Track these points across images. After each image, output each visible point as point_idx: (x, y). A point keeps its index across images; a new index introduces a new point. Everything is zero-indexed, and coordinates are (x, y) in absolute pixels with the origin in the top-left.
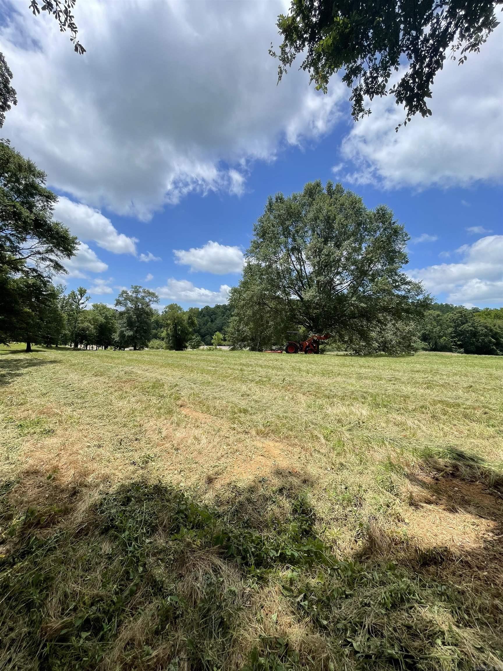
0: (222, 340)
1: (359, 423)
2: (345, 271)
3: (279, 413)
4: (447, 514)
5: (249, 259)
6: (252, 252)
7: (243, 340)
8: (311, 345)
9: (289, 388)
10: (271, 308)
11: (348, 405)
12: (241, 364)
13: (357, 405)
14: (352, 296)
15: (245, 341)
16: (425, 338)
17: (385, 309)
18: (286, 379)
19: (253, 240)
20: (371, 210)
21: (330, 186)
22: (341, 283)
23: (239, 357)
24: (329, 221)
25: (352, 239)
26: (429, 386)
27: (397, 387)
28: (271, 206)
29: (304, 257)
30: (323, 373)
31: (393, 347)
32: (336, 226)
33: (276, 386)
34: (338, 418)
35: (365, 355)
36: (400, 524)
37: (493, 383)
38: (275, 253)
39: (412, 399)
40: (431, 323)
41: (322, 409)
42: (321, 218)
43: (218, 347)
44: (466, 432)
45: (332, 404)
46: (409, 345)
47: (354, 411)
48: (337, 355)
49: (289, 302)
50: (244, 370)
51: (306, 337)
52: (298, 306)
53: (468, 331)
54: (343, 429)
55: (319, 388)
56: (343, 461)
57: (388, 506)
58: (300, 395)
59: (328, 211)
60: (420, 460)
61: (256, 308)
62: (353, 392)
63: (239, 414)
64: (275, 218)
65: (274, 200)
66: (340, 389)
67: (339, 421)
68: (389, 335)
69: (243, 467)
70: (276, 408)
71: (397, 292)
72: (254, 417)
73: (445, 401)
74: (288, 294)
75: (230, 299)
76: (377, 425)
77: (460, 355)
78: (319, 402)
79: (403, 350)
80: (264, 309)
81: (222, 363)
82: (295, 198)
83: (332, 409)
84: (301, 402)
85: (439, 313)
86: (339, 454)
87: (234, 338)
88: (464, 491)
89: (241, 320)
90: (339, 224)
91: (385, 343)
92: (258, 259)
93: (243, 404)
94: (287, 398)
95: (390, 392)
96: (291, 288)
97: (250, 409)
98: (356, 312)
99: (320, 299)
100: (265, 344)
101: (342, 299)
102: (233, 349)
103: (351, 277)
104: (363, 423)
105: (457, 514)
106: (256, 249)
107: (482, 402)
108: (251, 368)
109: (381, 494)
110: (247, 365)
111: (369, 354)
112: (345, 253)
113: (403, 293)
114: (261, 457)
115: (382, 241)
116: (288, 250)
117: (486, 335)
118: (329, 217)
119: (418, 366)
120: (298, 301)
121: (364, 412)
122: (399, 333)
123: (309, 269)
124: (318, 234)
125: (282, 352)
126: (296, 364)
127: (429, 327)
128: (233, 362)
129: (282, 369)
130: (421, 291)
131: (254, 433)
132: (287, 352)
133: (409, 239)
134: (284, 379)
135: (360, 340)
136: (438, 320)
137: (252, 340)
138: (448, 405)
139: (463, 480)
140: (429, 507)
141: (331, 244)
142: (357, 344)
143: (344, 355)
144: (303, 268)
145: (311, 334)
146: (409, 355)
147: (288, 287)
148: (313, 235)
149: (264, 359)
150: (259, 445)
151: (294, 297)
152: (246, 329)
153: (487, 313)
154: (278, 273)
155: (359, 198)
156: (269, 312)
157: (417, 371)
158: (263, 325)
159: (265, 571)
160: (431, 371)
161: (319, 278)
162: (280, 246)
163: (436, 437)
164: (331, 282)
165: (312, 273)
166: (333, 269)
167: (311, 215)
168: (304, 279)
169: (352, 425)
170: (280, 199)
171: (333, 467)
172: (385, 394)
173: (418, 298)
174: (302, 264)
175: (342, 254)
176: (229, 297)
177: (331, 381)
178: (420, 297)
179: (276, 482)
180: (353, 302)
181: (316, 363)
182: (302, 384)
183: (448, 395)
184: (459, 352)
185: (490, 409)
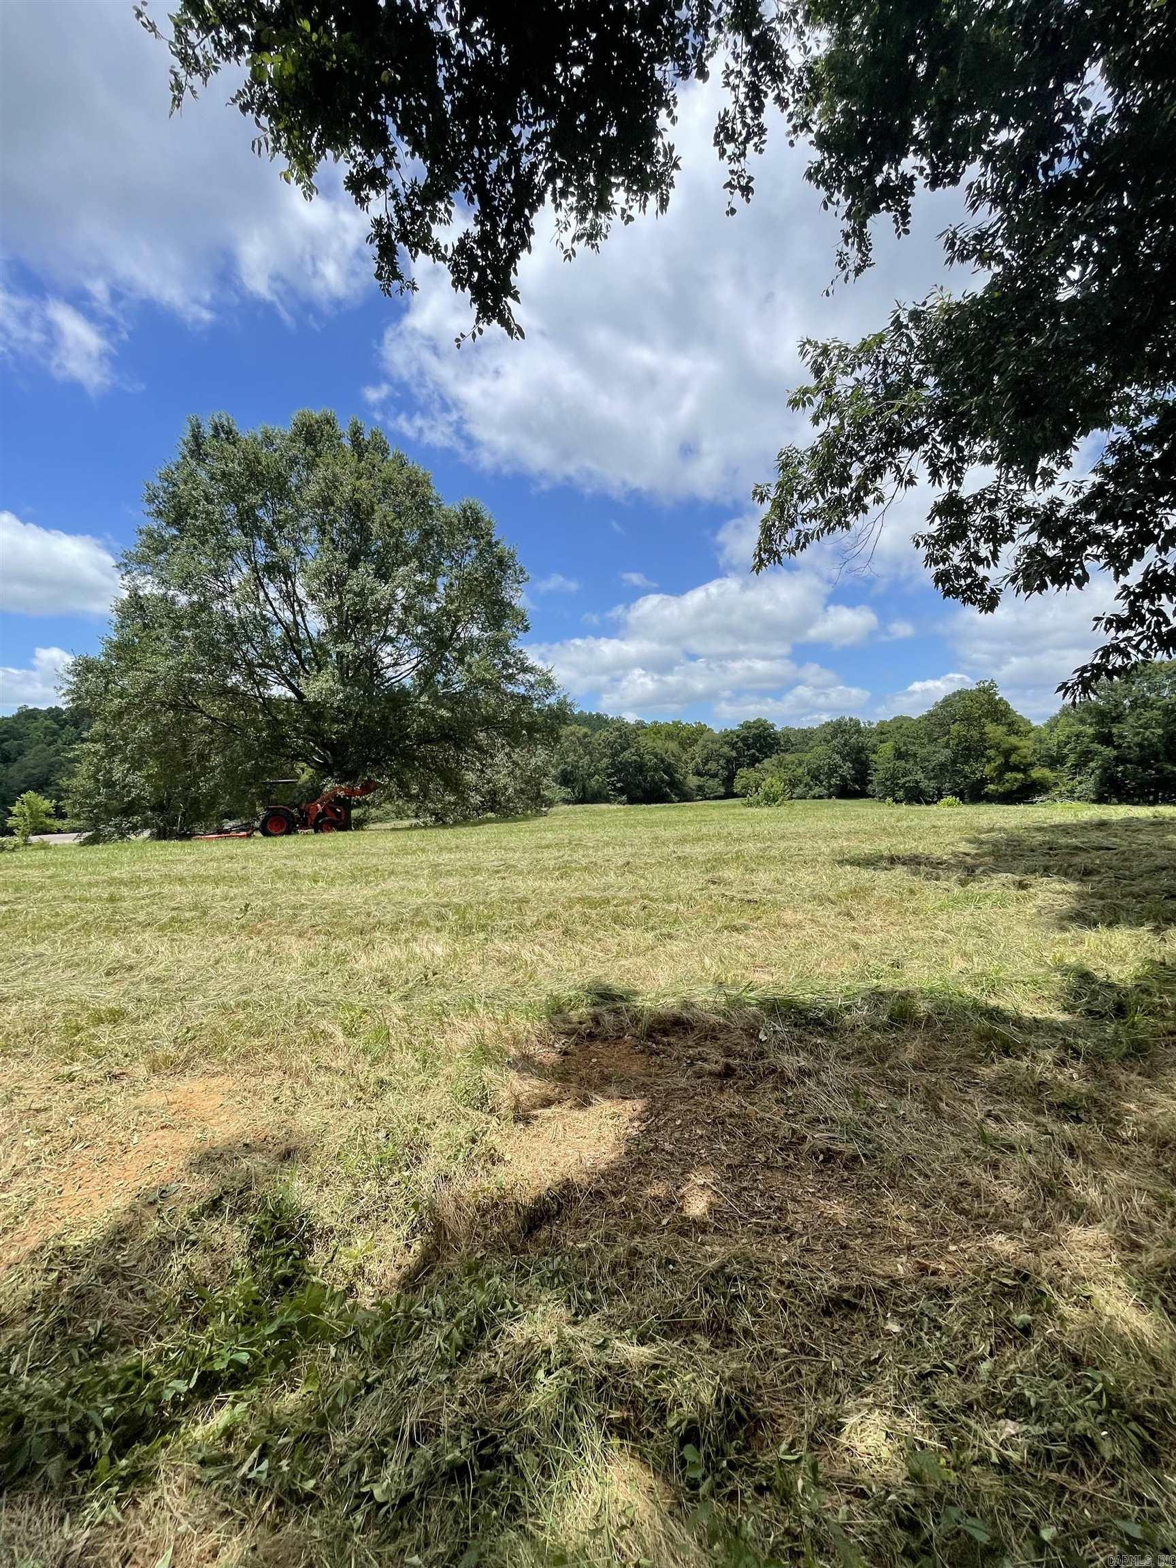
0: (48, 815)
1: (426, 976)
2: (404, 636)
3: (225, 999)
4: (577, 1114)
5: (133, 579)
6: (143, 560)
7: (129, 810)
8: (328, 812)
9: (259, 926)
10: (214, 719)
11: (407, 941)
12: (111, 882)
13: (424, 936)
14: (421, 694)
15: (133, 814)
16: (566, 779)
17: (489, 723)
18: (253, 904)
19: (145, 528)
20: (450, 506)
21: (356, 432)
22: (396, 664)
23: (107, 863)
24: (359, 514)
25: (414, 564)
26: (564, 871)
27: (508, 883)
28: (199, 445)
29: (301, 592)
30: (353, 877)
31: (509, 800)
32: (375, 528)
33: (223, 928)
34: (379, 975)
35: (456, 823)
36: (494, 1169)
37: (658, 852)
38: (217, 574)
39: (533, 904)
40: (575, 751)
41: (345, 961)
42: (338, 503)
43: (34, 839)
44: (615, 949)
45: (370, 947)
46: (538, 795)
47: (418, 951)
48: (393, 829)
49: (264, 704)
50: (122, 899)
51: (316, 792)
52: (290, 714)
53: (630, 764)
54: (391, 998)
55: (341, 913)
56: (384, 1074)
57: (474, 1141)
58: (290, 941)
59: (354, 490)
60: (538, 1025)
61: (168, 717)
62: (417, 911)
63: (92, 1031)
64: (212, 479)
65: (208, 432)
66: (390, 908)
67: (383, 983)
68: (502, 779)
69: (94, 1183)
70: (219, 986)
71: (510, 688)
72: (147, 1026)
73: (588, 897)
74: (263, 682)
75: (69, 692)
76: (464, 971)
77: (621, 806)
78: (339, 946)
79: (527, 807)
80: (191, 720)
81: (41, 888)
82: (268, 440)
83: (368, 959)
84: (290, 957)
85: (585, 730)
86: (376, 1060)
87: (96, 806)
88: (605, 1062)
89: (111, 753)
90: (381, 524)
91: (493, 793)
92: (164, 582)
93: (110, 996)
94: (251, 953)
95: (495, 896)
96: (270, 667)
97: (131, 1007)
98: (432, 729)
99: (347, 698)
100: (200, 817)
101: (398, 699)
102: (93, 841)
103: (416, 651)
104: (435, 974)
105: (590, 1108)
106: (158, 553)
107: (640, 890)
108: (146, 888)
109: (462, 1121)
110: (134, 882)
111: (464, 821)
112: (400, 594)
113: (522, 690)
114: (161, 1132)
115: (476, 579)
116: (255, 570)
117: (656, 770)
118: (357, 505)
119: (549, 835)
120: (289, 700)
121: (439, 951)
122: (518, 772)
123: (316, 623)
124: (332, 540)
125: (249, 836)
126: (287, 862)
127: (571, 758)
128: (85, 880)
129: (245, 880)
130: (554, 688)
131: (141, 1071)
132: (266, 833)
133: (527, 579)
134: (247, 906)
135: (445, 790)
136: (583, 742)
137: (159, 807)
138: (593, 904)
139: (606, 1039)
140: (547, 1112)
141: (366, 568)
142: (440, 801)
143: (410, 828)
144: (299, 619)
145: (330, 786)
146: (539, 814)
147: (261, 666)
148: (321, 542)
149: (191, 858)
150: (156, 1099)
151: (279, 691)
152: (136, 778)
153: (657, 730)
154: (230, 627)
155: (424, 475)
156: (205, 729)
157: (548, 847)
158: (189, 766)
159: (147, 1452)
160: (570, 843)
161: (340, 647)
162: (231, 557)
163: (568, 971)
164: (370, 660)
165: (324, 634)
166: (374, 628)
167: (312, 491)
168: (304, 647)
169: (411, 985)
170: (227, 433)
171: (360, 1094)
172: (484, 903)
173: (547, 702)
174: (297, 608)
175: (393, 595)
176: (67, 687)
177: (371, 893)
178: (552, 700)
179: (204, 1186)
180: (422, 706)
181: (340, 853)
182: (297, 912)
183: (591, 886)
184: (620, 803)
185: (651, 900)
